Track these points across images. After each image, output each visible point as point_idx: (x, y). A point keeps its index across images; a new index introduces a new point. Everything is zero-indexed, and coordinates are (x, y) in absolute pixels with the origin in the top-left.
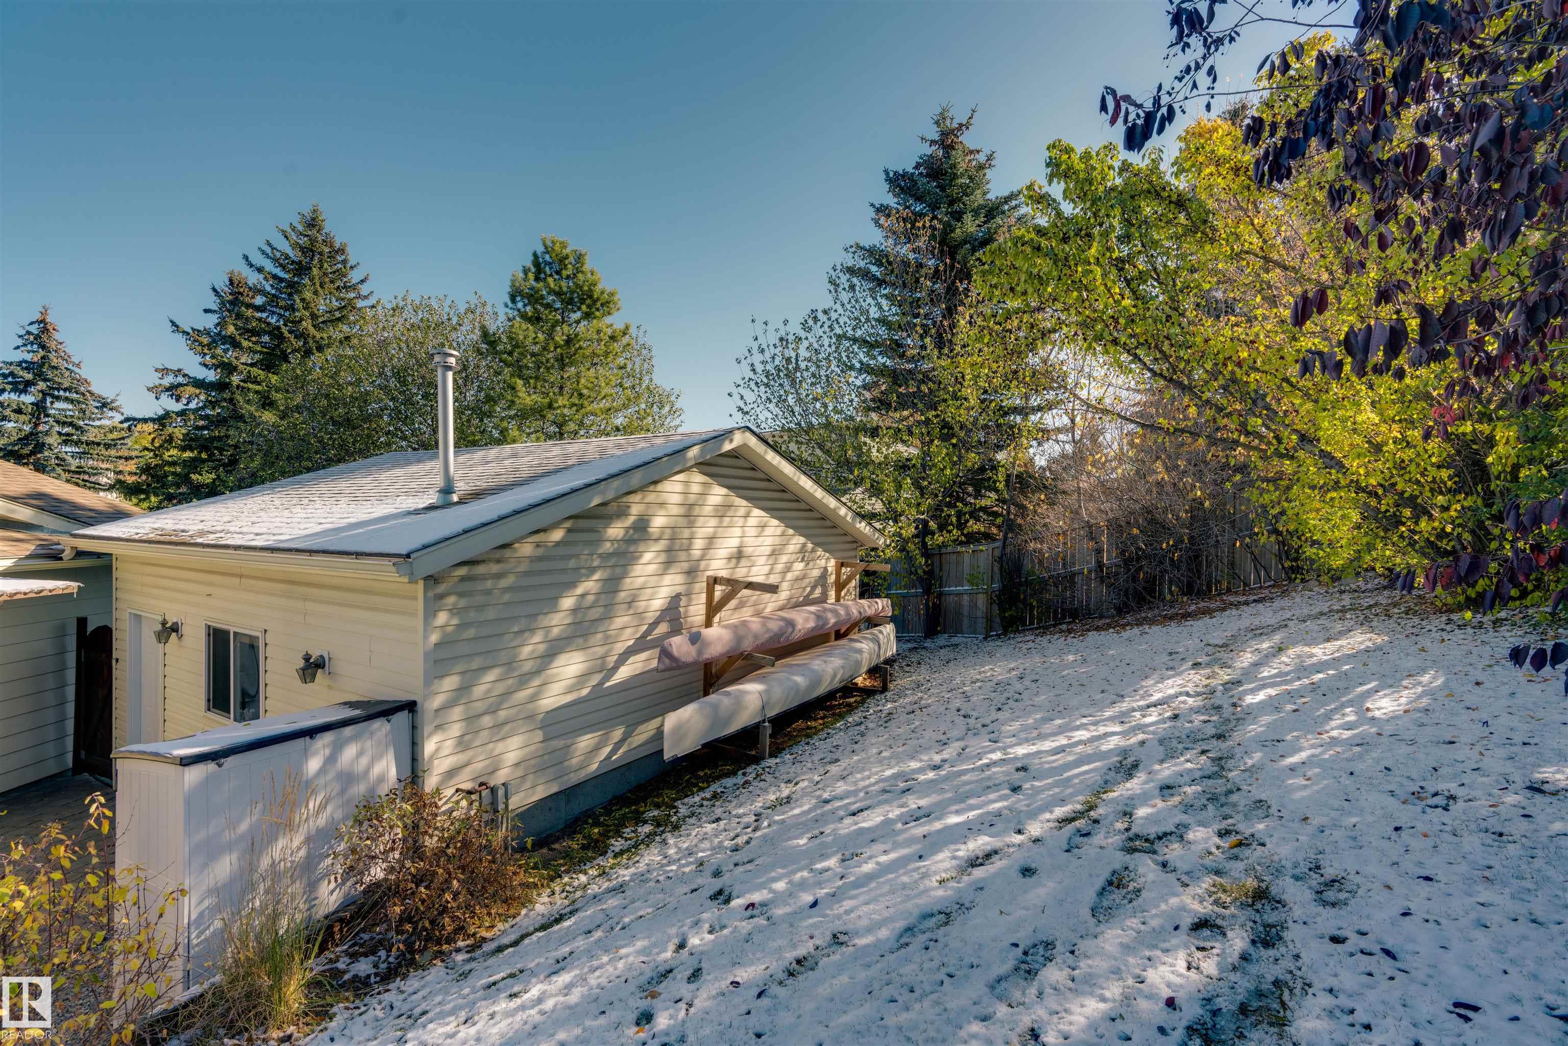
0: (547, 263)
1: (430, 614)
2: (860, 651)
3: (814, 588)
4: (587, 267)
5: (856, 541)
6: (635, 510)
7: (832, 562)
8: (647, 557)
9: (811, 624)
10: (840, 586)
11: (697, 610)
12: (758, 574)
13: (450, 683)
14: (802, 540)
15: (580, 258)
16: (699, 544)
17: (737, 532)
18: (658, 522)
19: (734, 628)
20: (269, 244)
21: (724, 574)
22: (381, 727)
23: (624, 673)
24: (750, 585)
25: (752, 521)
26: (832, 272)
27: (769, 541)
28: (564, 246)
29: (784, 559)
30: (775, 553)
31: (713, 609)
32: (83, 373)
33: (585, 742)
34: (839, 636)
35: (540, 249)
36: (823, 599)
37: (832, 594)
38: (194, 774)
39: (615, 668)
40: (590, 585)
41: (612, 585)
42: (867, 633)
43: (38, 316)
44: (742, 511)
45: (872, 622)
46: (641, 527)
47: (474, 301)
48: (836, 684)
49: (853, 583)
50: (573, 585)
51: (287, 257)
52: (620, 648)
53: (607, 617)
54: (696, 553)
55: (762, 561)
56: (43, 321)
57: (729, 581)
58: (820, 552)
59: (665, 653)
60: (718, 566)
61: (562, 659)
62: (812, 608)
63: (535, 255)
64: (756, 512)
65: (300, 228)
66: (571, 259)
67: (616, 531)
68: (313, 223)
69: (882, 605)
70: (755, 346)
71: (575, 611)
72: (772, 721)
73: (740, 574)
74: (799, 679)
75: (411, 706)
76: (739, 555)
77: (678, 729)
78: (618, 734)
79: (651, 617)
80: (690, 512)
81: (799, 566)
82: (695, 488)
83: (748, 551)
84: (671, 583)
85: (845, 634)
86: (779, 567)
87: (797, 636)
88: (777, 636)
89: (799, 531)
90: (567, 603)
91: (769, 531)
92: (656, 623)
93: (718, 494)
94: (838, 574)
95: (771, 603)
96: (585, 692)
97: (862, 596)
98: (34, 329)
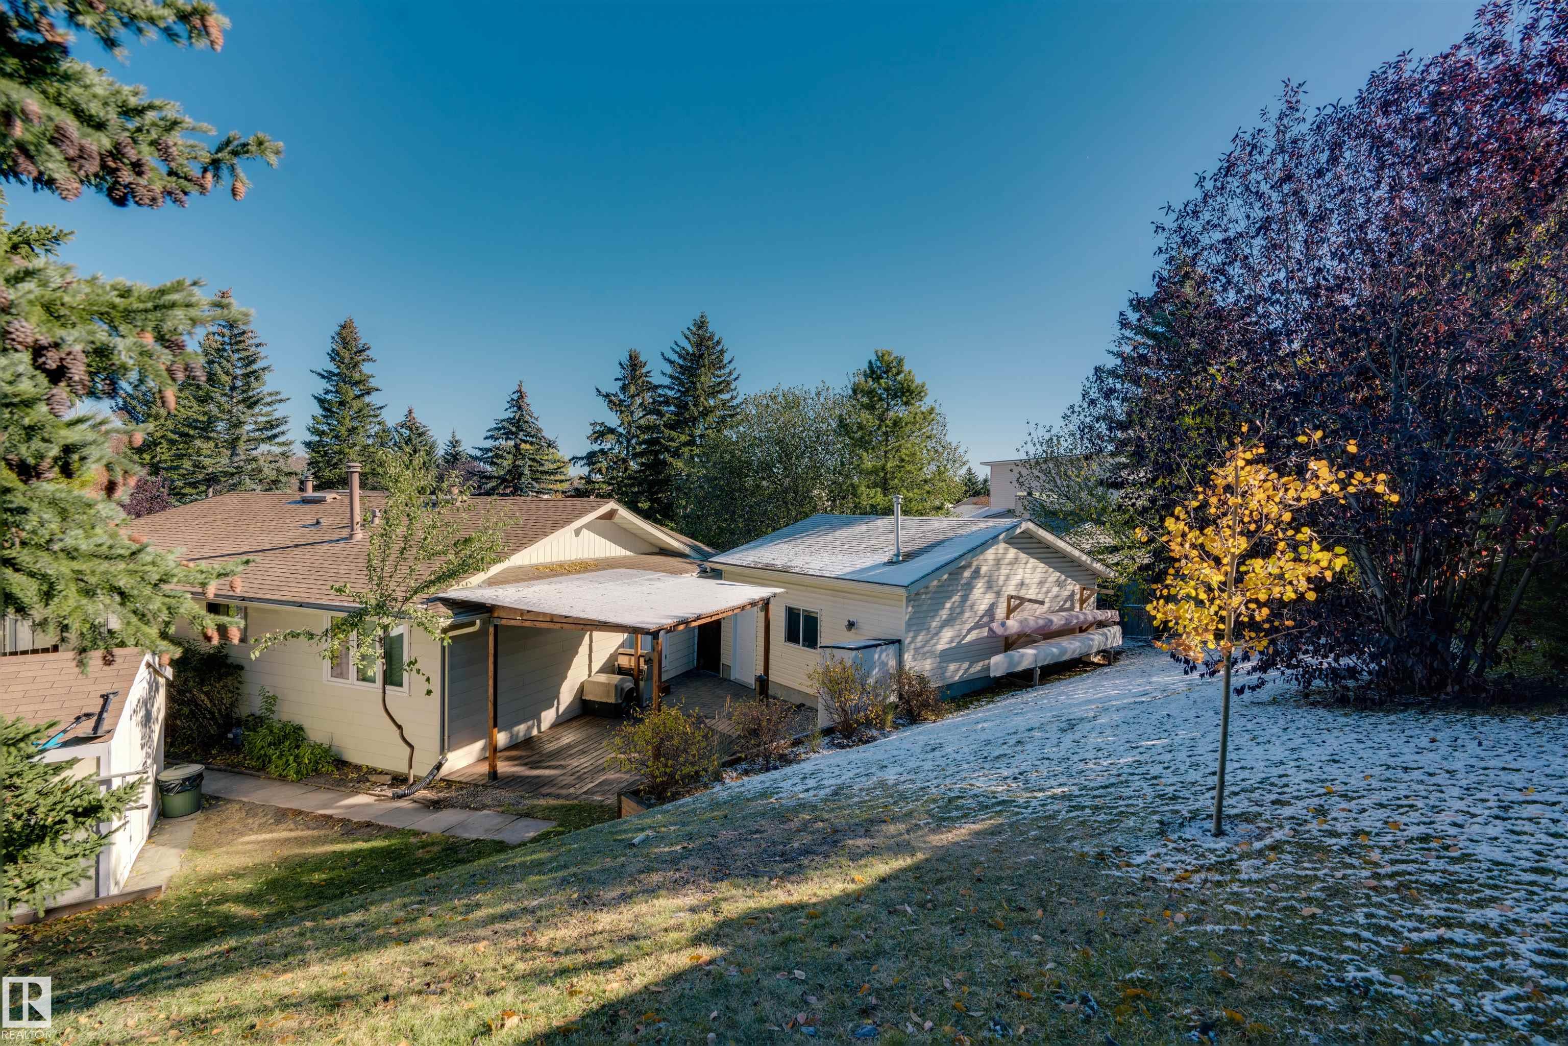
0: (878, 367)
1: (907, 607)
2: (1092, 640)
3: (1065, 602)
4: (906, 368)
5: (1095, 574)
6: (975, 563)
7: (1078, 587)
8: (980, 585)
9: (1063, 622)
10: (1082, 601)
11: (1001, 612)
12: (1032, 593)
13: (911, 634)
14: (1058, 574)
15: (900, 362)
16: (1002, 578)
17: (1021, 571)
18: (984, 569)
19: (1021, 622)
20: (676, 343)
21: (1013, 593)
22: (891, 646)
23: (969, 638)
24: (1030, 600)
25: (1029, 565)
26: (1086, 382)
27: (1039, 576)
28: (890, 354)
29: (1047, 585)
30: (1041, 583)
31: (1010, 611)
32: (540, 424)
33: (952, 667)
34: (1081, 630)
35: (873, 358)
36: (1072, 608)
37: (1077, 606)
38: (854, 653)
39: (965, 636)
40: (956, 598)
41: (965, 598)
42: (1100, 631)
43: (517, 388)
44: (1024, 561)
45: (1101, 624)
46: (977, 571)
47: (821, 386)
48: (1076, 655)
49: (1092, 599)
50: (950, 598)
51: (687, 351)
52: (968, 626)
53: (962, 612)
54: (1001, 583)
55: (1034, 586)
56: (520, 391)
57: (1018, 598)
58: (1069, 581)
59: (991, 630)
60: (1010, 590)
61: (945, 630)
62: (1063, 614)
63: (870, 362)
64: (1032, 560)
65: (694, 329)
66: (895, 364)
67: (967, 574)
68: (701, 325)
69: (1111, 614)
70: (1029, 439)
71: (951, 609)
72: (1041, 668)
73: (1022, 593)
74: (1055, 650)
75: (899, 641)
76: (1022, 584)
77: (996, 664)
78: (966, 665)
79: (980, 613)
80: (998, 562)
81: (1056, 589)
82: (1001, 551)
83: (1027, 581)
84: (989, 599)
85: (1085, 630)
86: (1044, 590)
87: (1054, 627)
88: (1043, 627)
89: (1056, 569)
90: (948, 605)
91: (1039, 570)
92: (982, 617)
93: (1012, 553)
94: (1082, 595)
95: (1040, 610)
96: (954, 644)
97: (1099, 608)
98: (515, 397)
